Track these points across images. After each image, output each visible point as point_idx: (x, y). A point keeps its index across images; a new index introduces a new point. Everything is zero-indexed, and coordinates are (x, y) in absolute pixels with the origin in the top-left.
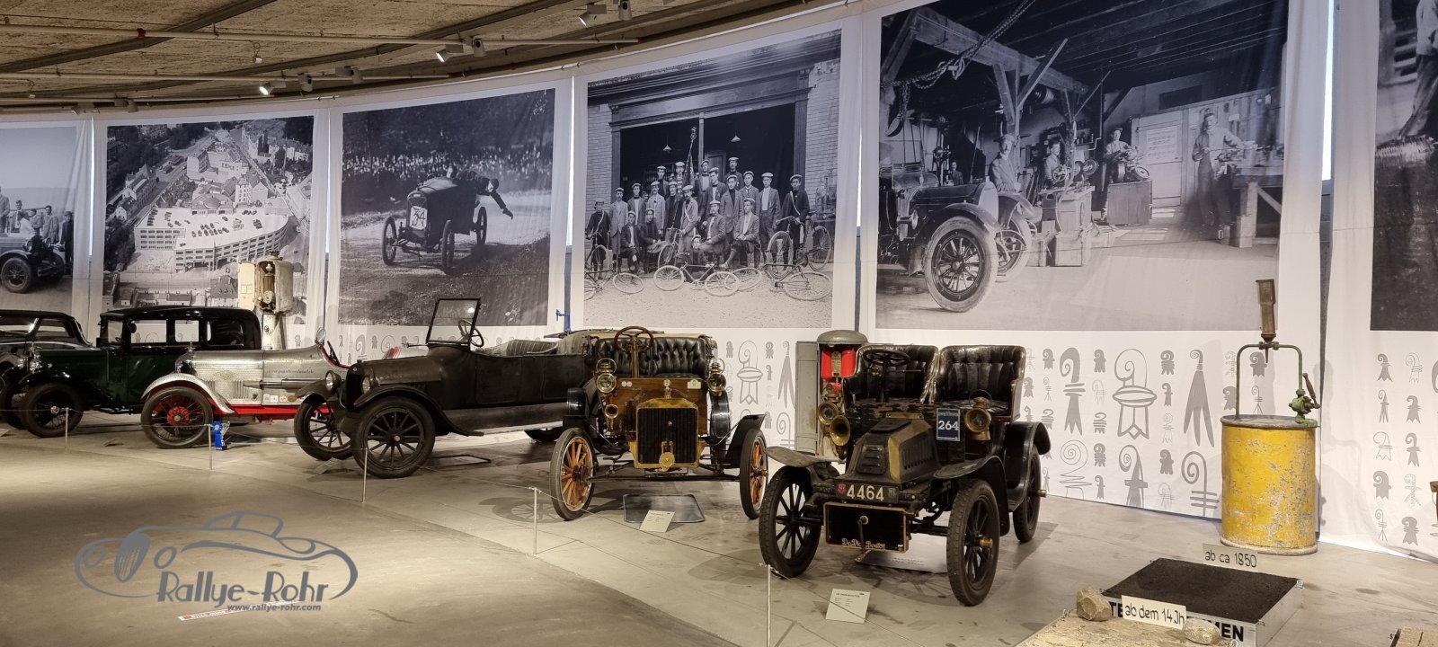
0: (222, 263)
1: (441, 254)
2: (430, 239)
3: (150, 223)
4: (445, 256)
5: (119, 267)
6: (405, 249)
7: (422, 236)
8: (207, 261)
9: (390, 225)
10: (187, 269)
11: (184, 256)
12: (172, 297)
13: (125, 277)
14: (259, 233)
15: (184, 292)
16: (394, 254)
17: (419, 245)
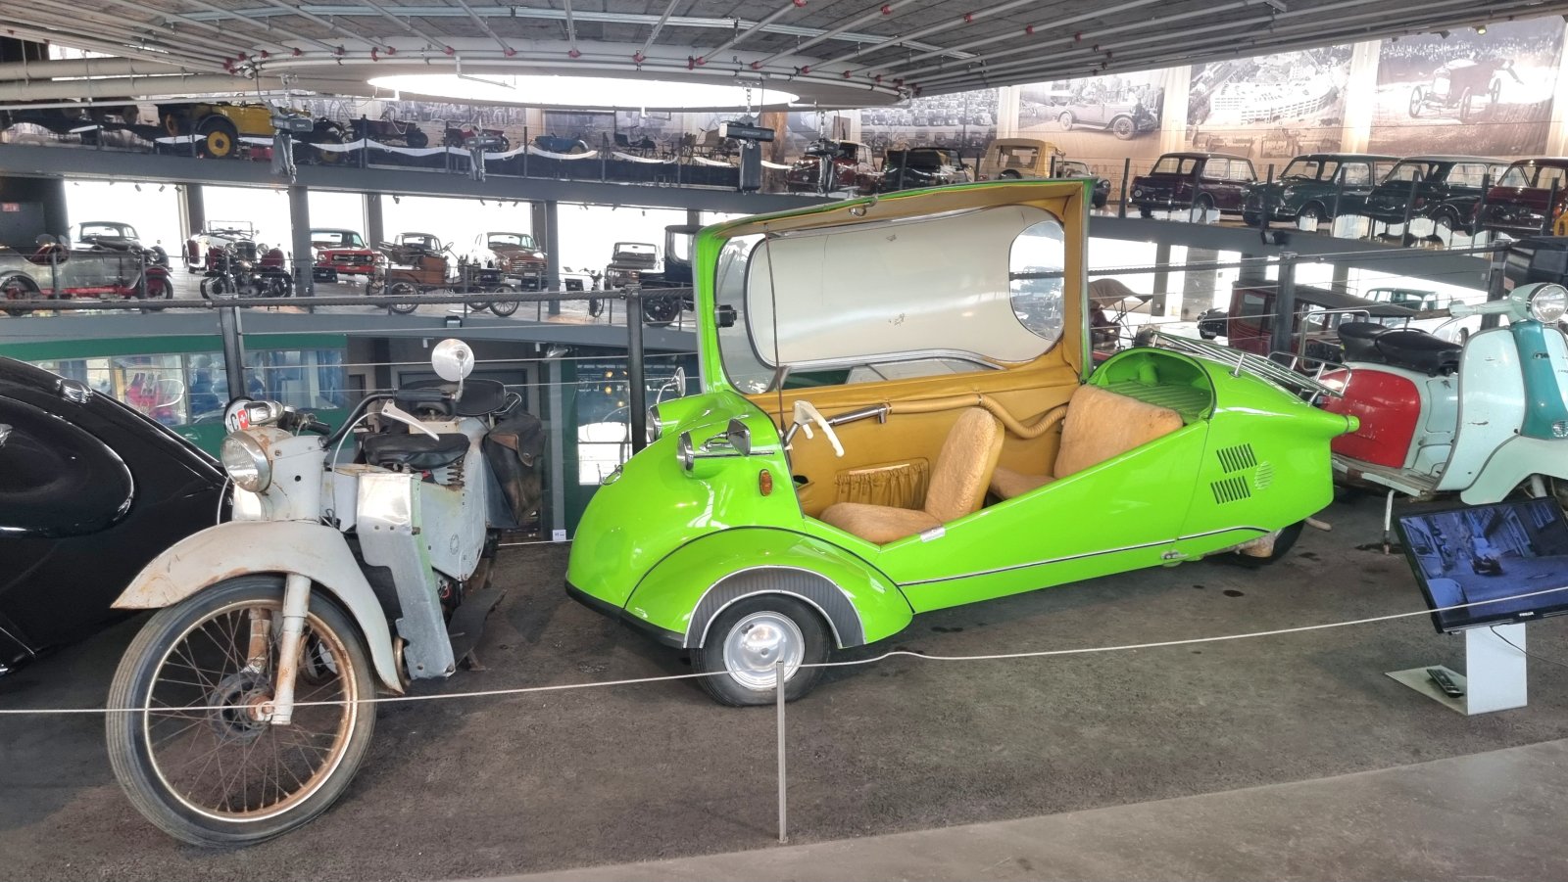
0: (1278, 117)
1: (1459, 110)
2: (1450, 101)
3: (1223, 93)
4: (1462, 111)
5: (1198, 122)
6: (1428, 106)
7: (1443, 98)
8: (1266, 117)
9: (1417, 92)
10: (1249, 123)
11: (1247, 114)
12: (1238, 141)
13: (1201, 128)
14: (1308, 98)
15: (1246, 137)
16: (1419, 110)
17: (1440, 104)
